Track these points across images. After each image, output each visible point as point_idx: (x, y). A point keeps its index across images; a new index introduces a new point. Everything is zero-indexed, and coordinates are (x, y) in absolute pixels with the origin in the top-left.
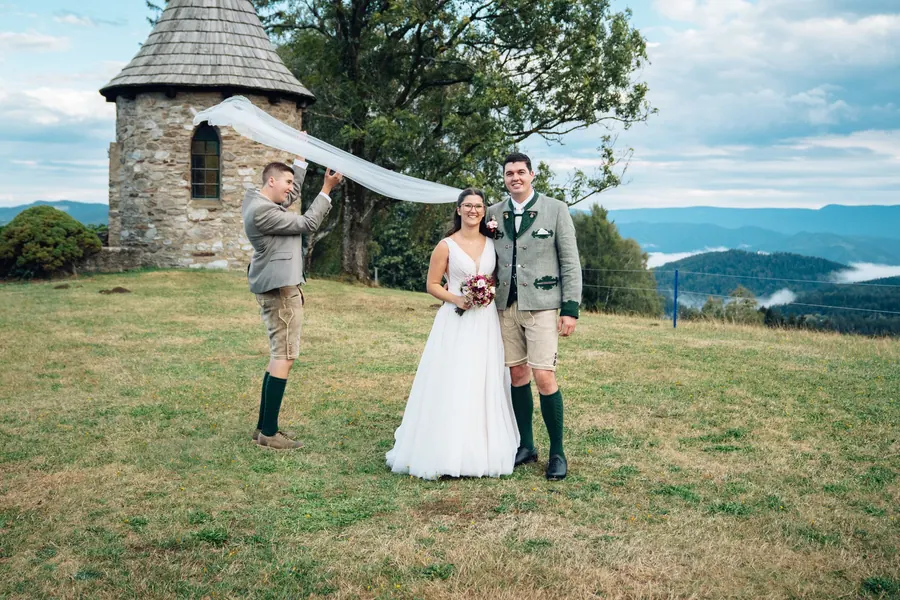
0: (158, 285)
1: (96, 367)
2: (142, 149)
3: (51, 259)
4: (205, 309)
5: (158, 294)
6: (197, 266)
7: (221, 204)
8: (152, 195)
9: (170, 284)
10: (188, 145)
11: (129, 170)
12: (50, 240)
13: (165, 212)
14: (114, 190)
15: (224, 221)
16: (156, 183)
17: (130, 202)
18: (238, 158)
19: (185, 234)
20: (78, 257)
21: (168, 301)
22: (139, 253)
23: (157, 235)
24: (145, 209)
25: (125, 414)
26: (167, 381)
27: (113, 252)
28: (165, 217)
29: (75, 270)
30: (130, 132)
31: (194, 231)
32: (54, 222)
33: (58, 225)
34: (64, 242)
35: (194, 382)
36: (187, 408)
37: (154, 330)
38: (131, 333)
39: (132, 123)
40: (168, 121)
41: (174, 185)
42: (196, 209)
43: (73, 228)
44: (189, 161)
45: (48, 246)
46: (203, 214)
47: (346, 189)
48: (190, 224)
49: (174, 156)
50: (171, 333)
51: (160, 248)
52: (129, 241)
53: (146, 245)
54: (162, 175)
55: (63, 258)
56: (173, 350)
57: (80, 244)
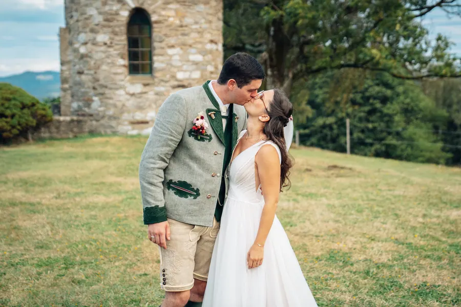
0: (99, 149)
1: (25, 223)
2: (86, 32)
3: (9, 128)
4: (133, 170)
5: (96, 158)
6: (135, 132)
7: (153, 79)
8: (96, 73)
9: (109, 149)
10: (124, 29)
11: (76, 51)
12: (8, 112)
13: (106, 87)
14: (65, 68)
15: (157, 94)
16: (99, 63)
17: (77, 78)
18: (167, 39)
19: (124, 105)
20: (32, 127)
21: (104, 163)
22: (86, 122)
23: (100, 106)
24: (90, 85)
25: (32, 265)
26: (78, 235)
27: (64, 121)
28: (107, 91)
29: (30, 136)
30: (75, 18)
31: (131, 103)
32: (11, 96)
33: (15, 99)
34: (20, 113)
35: (101, 236)
36: (87, 259)
37: (84, 190)
38: (64, 192)
39: (76, 10)
40: (107, 8)
41: (113, 64)
42: (132, 83)
43: (28, 102)
44: (126, 42)
45: (6, 117)
46: (138, 88)
47: (268, 63)
48: (128, 97)
49: (113, 39)
50: (98, 192)
51: (103, 117)
52: (78, 112)
53: (91, 115)
54: (103, 55)
55: (19, 127)
56: (95, 207)
57: (34, 115)
